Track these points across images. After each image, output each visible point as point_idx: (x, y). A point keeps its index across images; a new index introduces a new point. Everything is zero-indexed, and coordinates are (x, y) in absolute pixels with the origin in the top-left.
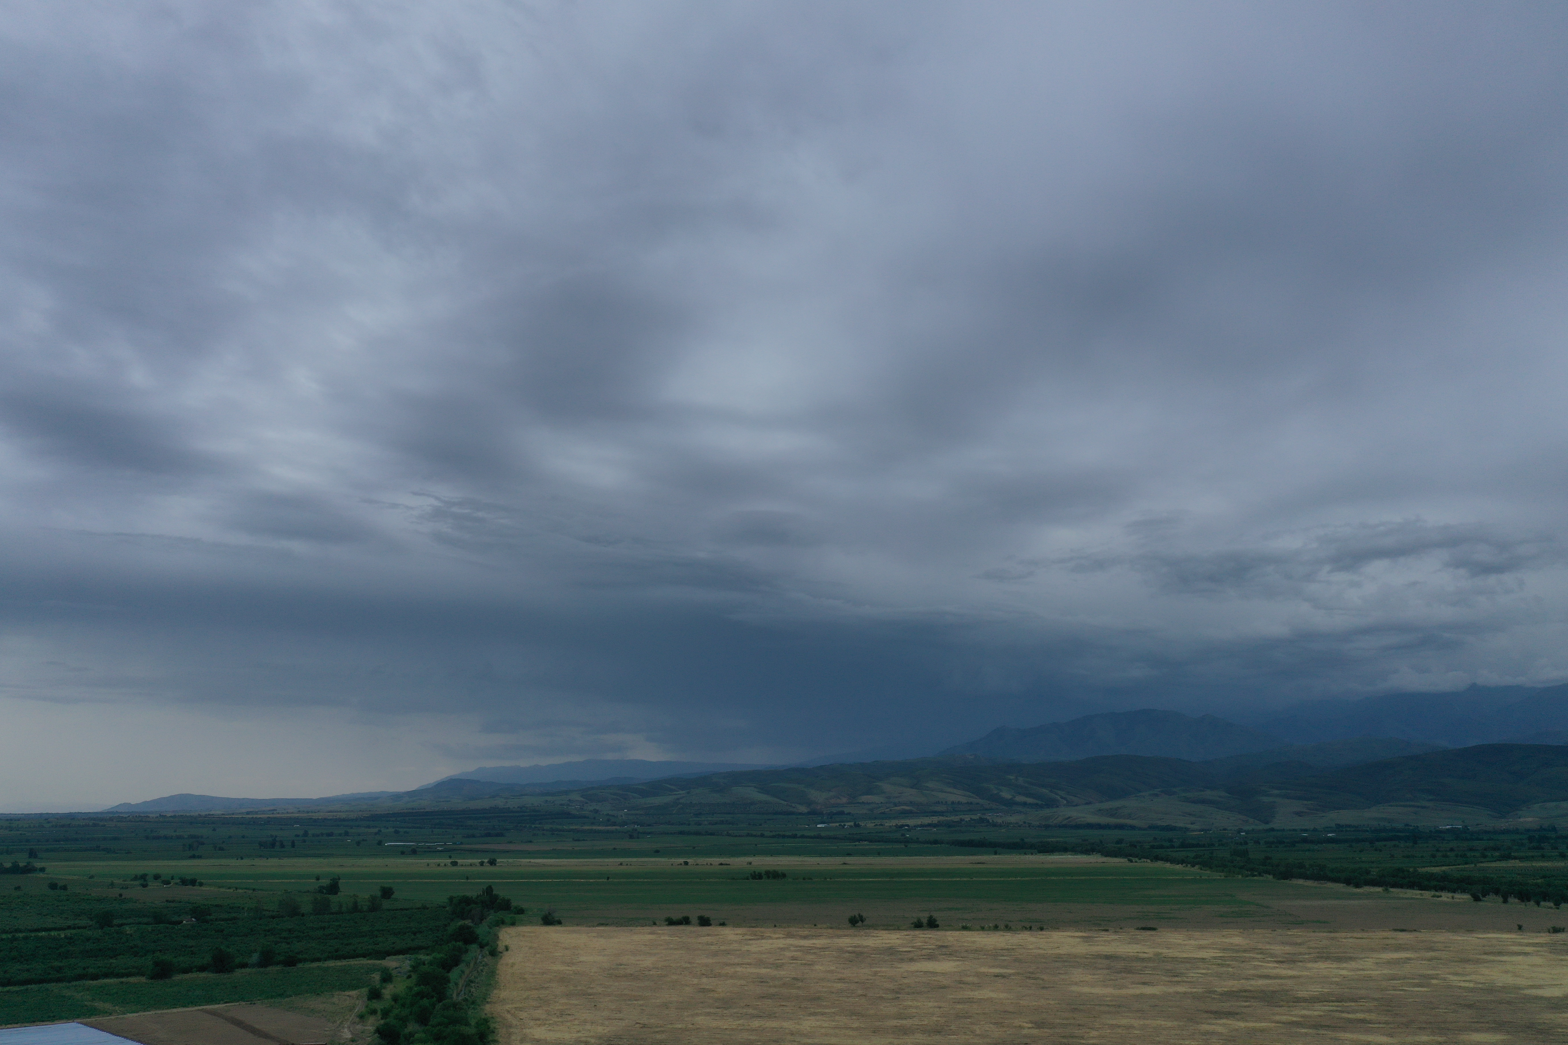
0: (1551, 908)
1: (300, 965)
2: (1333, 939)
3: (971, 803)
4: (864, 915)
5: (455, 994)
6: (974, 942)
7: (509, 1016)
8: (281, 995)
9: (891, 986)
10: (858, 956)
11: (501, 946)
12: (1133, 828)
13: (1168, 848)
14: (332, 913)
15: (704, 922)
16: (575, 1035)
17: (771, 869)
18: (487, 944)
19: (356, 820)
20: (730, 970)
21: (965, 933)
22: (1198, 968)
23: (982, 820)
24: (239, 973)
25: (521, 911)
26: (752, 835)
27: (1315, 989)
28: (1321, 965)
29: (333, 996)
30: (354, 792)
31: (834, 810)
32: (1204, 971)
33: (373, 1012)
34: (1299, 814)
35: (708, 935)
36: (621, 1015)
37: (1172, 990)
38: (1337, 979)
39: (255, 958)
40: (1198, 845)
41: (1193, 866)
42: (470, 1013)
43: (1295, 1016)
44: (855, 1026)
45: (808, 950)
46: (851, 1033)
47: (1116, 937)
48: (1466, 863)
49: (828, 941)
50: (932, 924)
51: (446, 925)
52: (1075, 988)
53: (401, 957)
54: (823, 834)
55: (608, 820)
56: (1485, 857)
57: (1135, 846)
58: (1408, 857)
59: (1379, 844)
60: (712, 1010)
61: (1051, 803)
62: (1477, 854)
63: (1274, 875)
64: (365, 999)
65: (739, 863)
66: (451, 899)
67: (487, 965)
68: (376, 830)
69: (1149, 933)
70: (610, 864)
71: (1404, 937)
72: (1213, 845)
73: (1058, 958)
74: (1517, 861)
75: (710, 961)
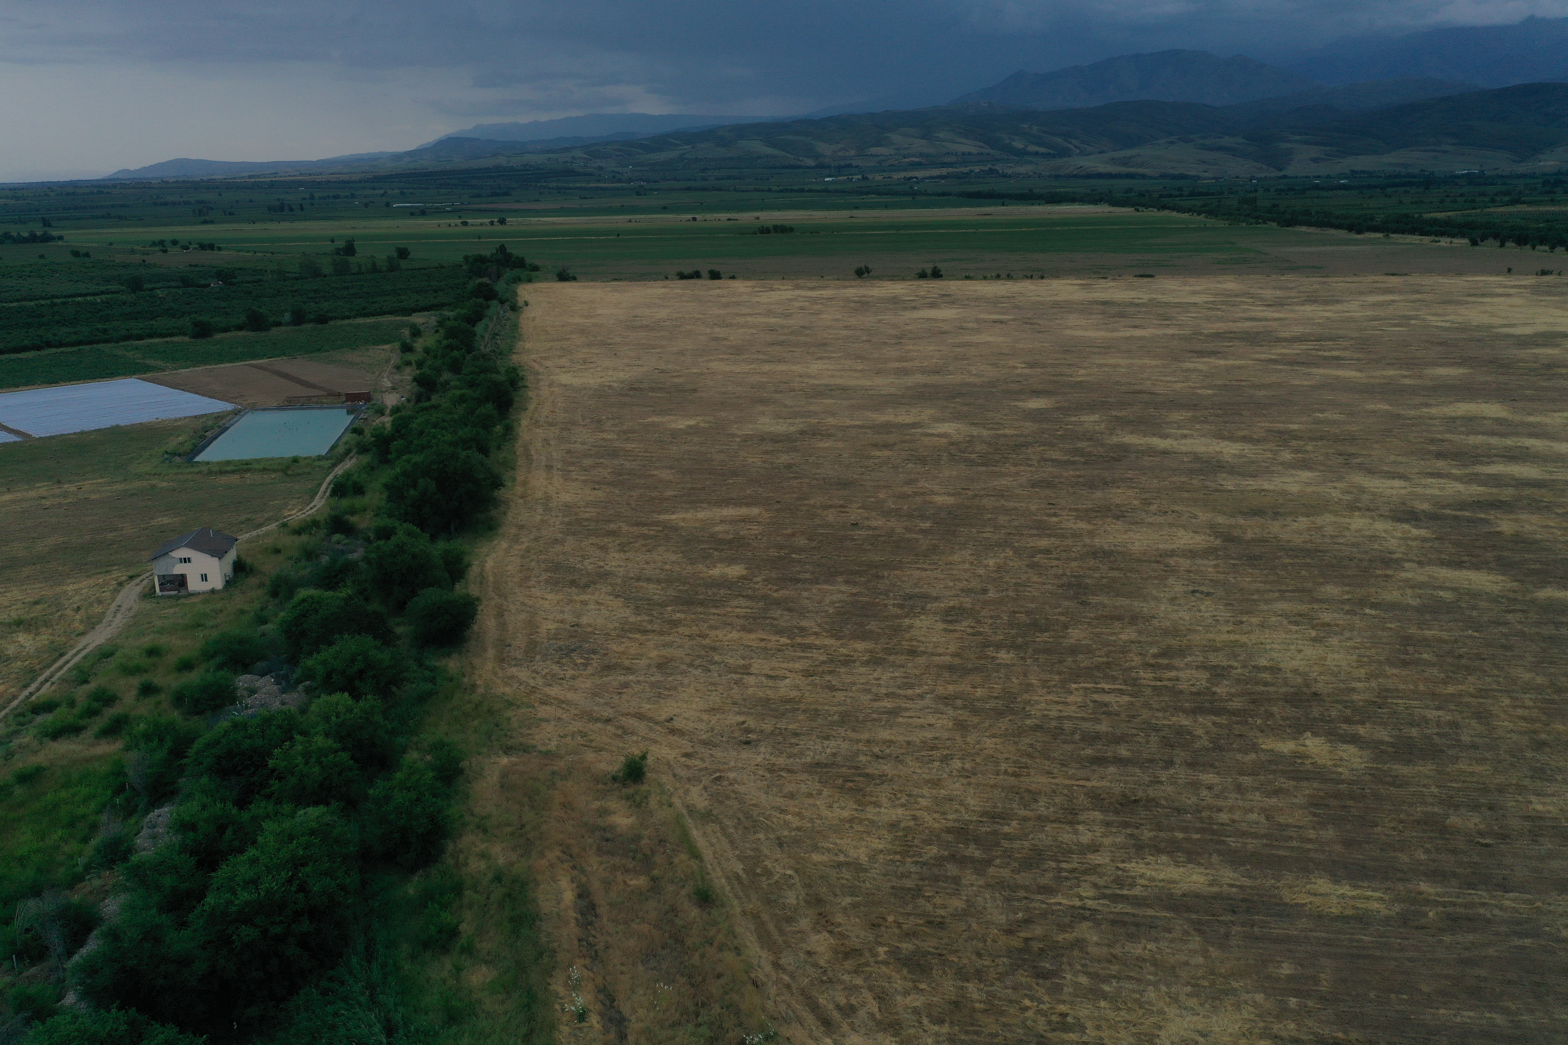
0: (1546, 251)
1: (332, 323)
2: (1324, 283)
3: (982, 154)
4: (870, 266)
5: (484, 346)
6: (975, 291)
7: (536, 366)
8: (319, 350)
9: (894, 332)
10: (863, 305)
11: (520, 302)
12: (1144, 177)
13: (1176, 196)
14: (354, 274)
15: (715, 276)
16: (599, 380)
17: (779, 223)
18: (507, 300)
19: (360, 181)
20: (742, 320)
21: (968, 282)
22: (1190, 312)
23: (991, 171)
24: (275, 331)
25: (535, 268)
26: (759, 190)
27: (1298, 330)
28: (1308, 308)
29: (368, 350)
30: (354, 153)
31: (842, 163)
32: (1194, 315)
33: (409, 363)
34: (1315, 160)
35: (719, 288)
36: (640, 362)
37: (1160, 332)
38: (1320, 321)
39: (287, 317)
40: (1207, 194)
41: (1199, 214)
42: (498, 362)
43: (1275, 354)
44: (860, 368)
45: (814, 301)
46: (855, 375)
47: (1114, 284)
48: (1474, 209)
49: (836, 292)
50: (936, 274)
51: (465, 283)
52: (1069, 332)
53: (426, 313)
54: (831, 187)
55: (614, 177)
56: (1493, 201)
57: (1144, 196)
58: (1416, 203)
59: (1389, 190)
60: (726, 357)
61: (1064, 153)
62: (1487, 199)
63: (1279, 223)
64: (399, 352)
65: (747, 218)
66: (466, 258)
67: (509, 319)
68: (382, 192)
69: (1146, 280)
70: (620, 221)
71: (1394, 281)
72: (1222, 193)
73: (1056, 305)
74: (1525, 206)
75: (721, 312)
